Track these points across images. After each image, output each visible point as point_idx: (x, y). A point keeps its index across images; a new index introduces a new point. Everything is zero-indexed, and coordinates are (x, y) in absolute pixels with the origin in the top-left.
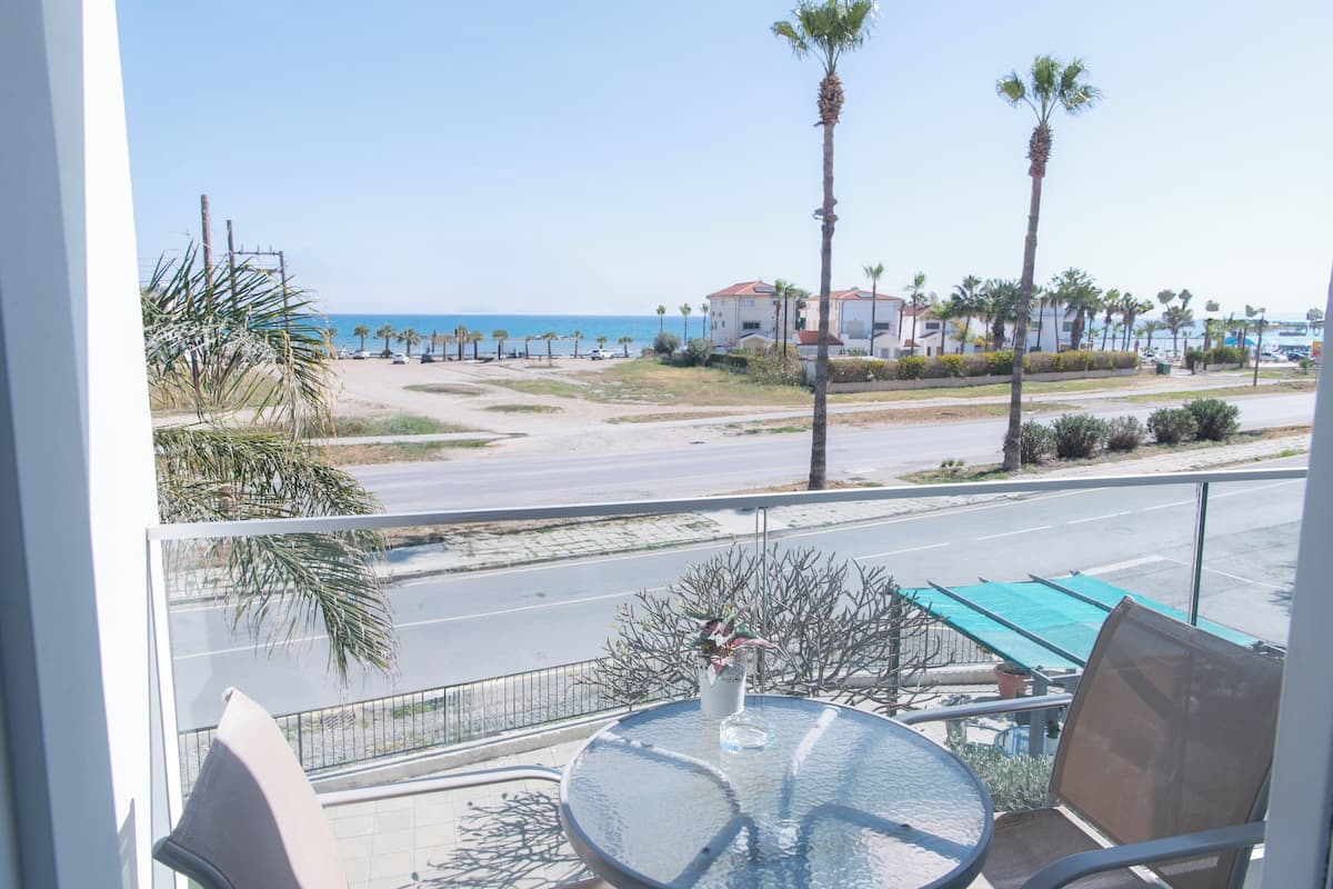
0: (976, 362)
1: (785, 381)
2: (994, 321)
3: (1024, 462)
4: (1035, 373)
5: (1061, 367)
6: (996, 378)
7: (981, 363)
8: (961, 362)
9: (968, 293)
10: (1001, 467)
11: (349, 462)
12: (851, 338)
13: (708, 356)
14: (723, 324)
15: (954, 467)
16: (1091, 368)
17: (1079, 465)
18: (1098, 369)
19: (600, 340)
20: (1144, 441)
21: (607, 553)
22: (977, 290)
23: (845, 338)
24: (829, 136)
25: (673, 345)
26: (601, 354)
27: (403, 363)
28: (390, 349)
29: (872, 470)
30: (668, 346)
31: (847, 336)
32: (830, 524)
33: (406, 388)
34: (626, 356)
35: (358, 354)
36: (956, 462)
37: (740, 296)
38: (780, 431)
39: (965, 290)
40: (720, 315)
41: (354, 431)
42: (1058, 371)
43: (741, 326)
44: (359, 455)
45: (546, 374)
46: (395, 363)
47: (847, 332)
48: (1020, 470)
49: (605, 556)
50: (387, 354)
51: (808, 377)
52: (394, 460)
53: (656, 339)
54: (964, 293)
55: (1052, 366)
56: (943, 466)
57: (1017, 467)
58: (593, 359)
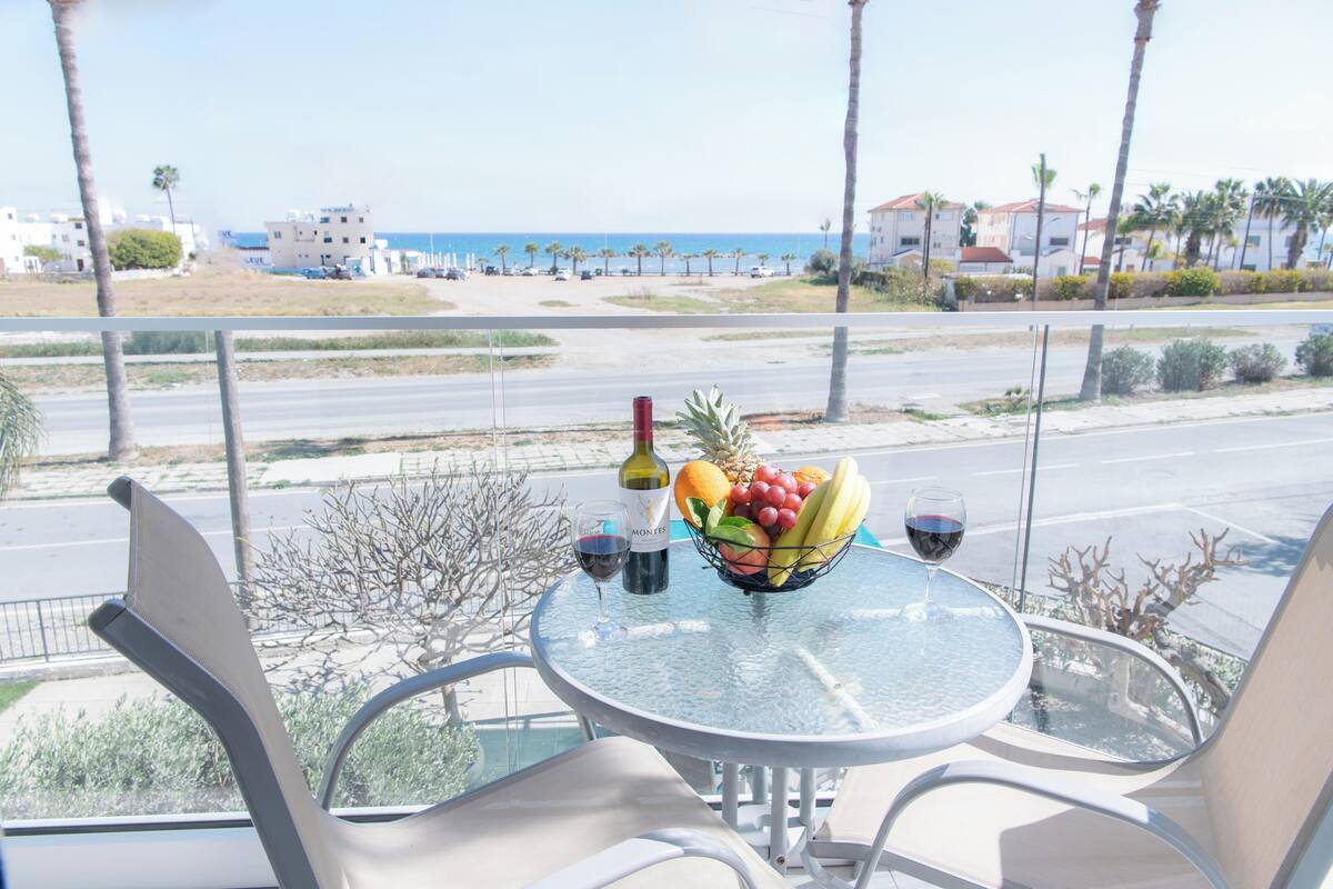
0: (1152, 281)
1: (921, 301)
2: (1188, 235)
3: (1106, 391)
4: (1226, 294)
5: (1263, 288)
6: (1176, 300)
7: (1157, 282)
8: (1131, 282)
9: (1155, 204)
10: (1077, 397)
11: (420, 372)
12: (1022, 254)
13: (858, 274)
14: (882, 239)
15: (1021, 395)
16: (1302, 289)
17: (1182, 397)
18: (1312, 290)
19: (762, 257)
20: (1281, 374)
21: (565, 469)
22: (1165, 200)
23: (1015, 255)
24: (857, 18)
25: (830, 262)
26: (761, 271)
27: (564, 279)
28: (558, 265)
29: (936, 396)
30: (824, 263)
31: (1018, 252)
32: (826, 451)
33: (542, 304)
34: (789, 274)
35: (527, 271)
36: (1024, 390)
37: (899, 210)
38: (874, 352)
39: (1151, 199)
40: (880, 230)
41: (447, 342)
42: (1258, 292)
43: (899, 242)
44: (433, 364)
45: (689, 291)
46: (557, 279)
47: (1018, 249)
48: (1098, 401)
49: (562, 472)
50: (554, 270)
51: (947, 295)
52: (463, 371)
53: (813, 256)
54: (1148, 203)
55: (1250, 286)
56: (1009, 393)
57: (1095, 398)
58: (753, 276)
